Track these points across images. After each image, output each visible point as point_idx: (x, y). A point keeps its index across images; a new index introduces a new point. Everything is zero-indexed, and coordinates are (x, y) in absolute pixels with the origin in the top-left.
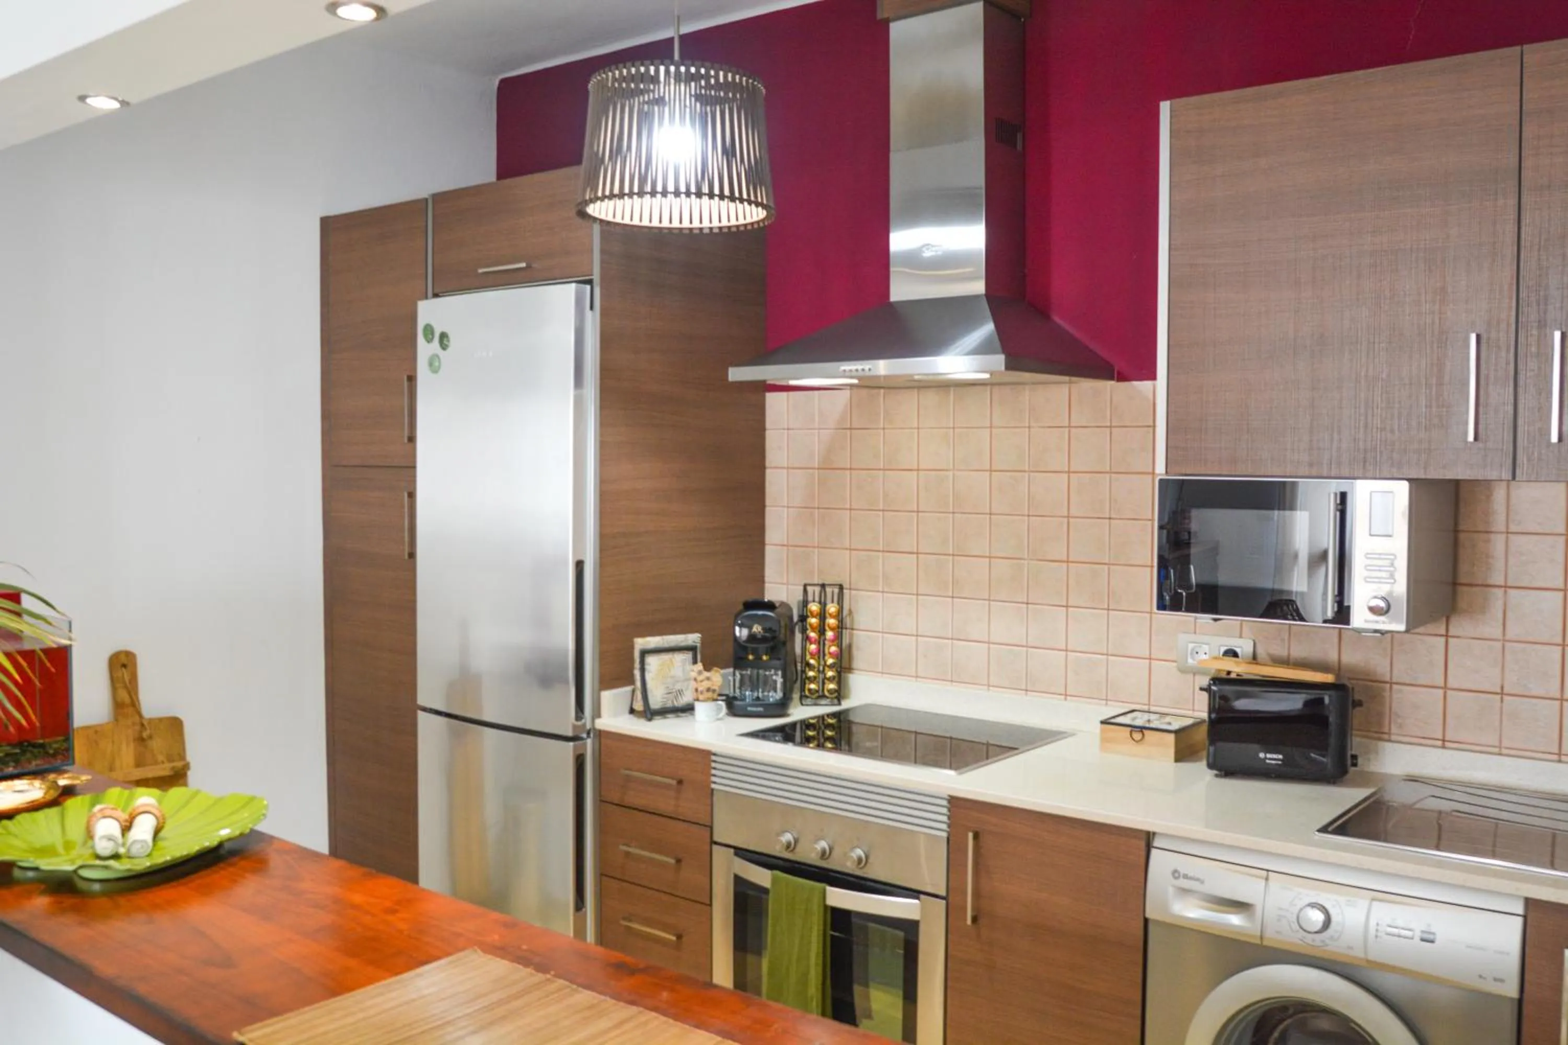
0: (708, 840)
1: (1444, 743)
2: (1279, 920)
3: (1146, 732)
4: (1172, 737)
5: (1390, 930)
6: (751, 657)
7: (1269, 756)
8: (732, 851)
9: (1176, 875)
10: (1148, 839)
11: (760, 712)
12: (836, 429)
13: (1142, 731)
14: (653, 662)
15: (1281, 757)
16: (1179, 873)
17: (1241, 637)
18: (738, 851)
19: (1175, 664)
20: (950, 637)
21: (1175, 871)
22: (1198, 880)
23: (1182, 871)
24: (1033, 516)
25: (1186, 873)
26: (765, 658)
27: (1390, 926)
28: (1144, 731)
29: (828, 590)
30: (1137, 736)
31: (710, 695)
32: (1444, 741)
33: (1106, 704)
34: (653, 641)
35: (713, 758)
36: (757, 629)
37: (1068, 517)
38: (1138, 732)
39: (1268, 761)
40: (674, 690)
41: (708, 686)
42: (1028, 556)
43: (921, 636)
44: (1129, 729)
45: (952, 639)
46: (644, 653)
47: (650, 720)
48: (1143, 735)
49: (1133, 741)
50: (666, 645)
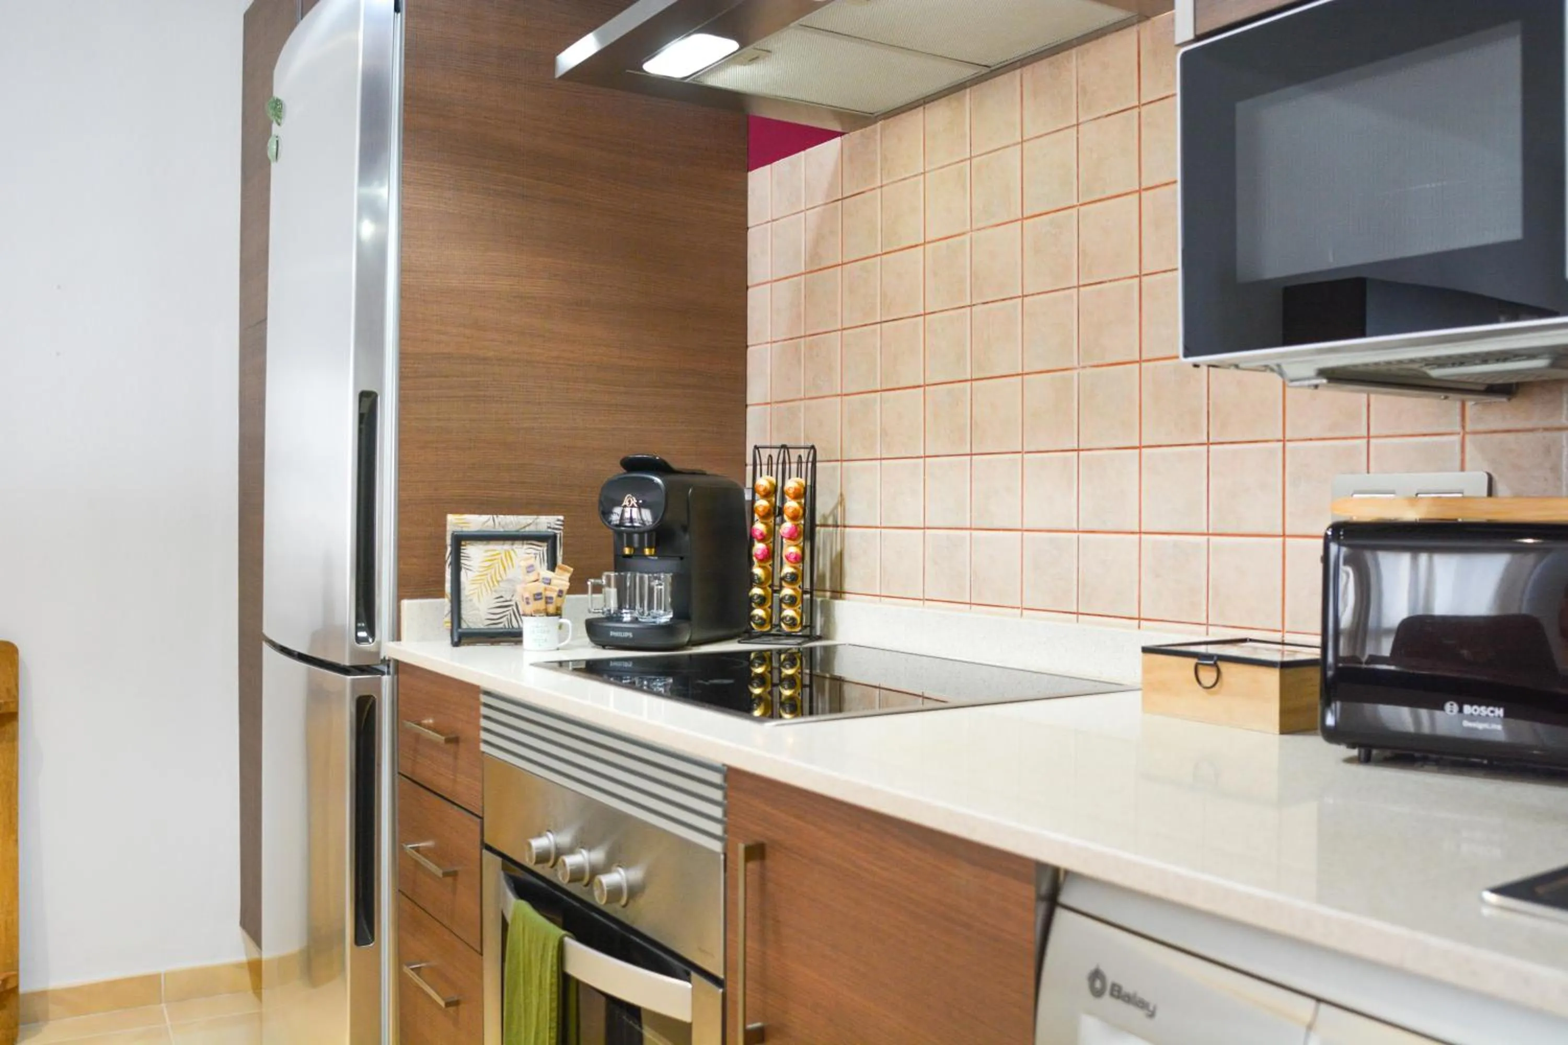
0: (478, 843)
3: (1224, 666)
4: (1273, 677)
6: (627, 552)
7: (1469, 711)
8: (499, 860)
9: (1098, 984)
11: (627, 639)
12: (826, 204)
13: (1215, 665)
14: (474, 553)
15: (1496, 712)
16: (1104, 981)
17: (1463, 469)
18: (509, 864)
20: (968, 526)
21: (1096, 975)
22: (1141, 1003)
24: (1084, 285)
25: (1119, 981)
26: (647, 551)
28: (1220, 664)
29: (794, 455)
30: (1208, 676)
31: (541, 604)
34: (475, 522)
35: (484, 699)
37: (1140, 276)
38: (1208, 668)
40: (513, 603)
41: (541, 590)
42: (1079, 364)
43: (929, 528)
44: (1193, 661)
45: (970, 529)
46: (460, 540)
47: (456, 644)
48: (1219, 672)
49: (1198, 685)
50: (500, 529)
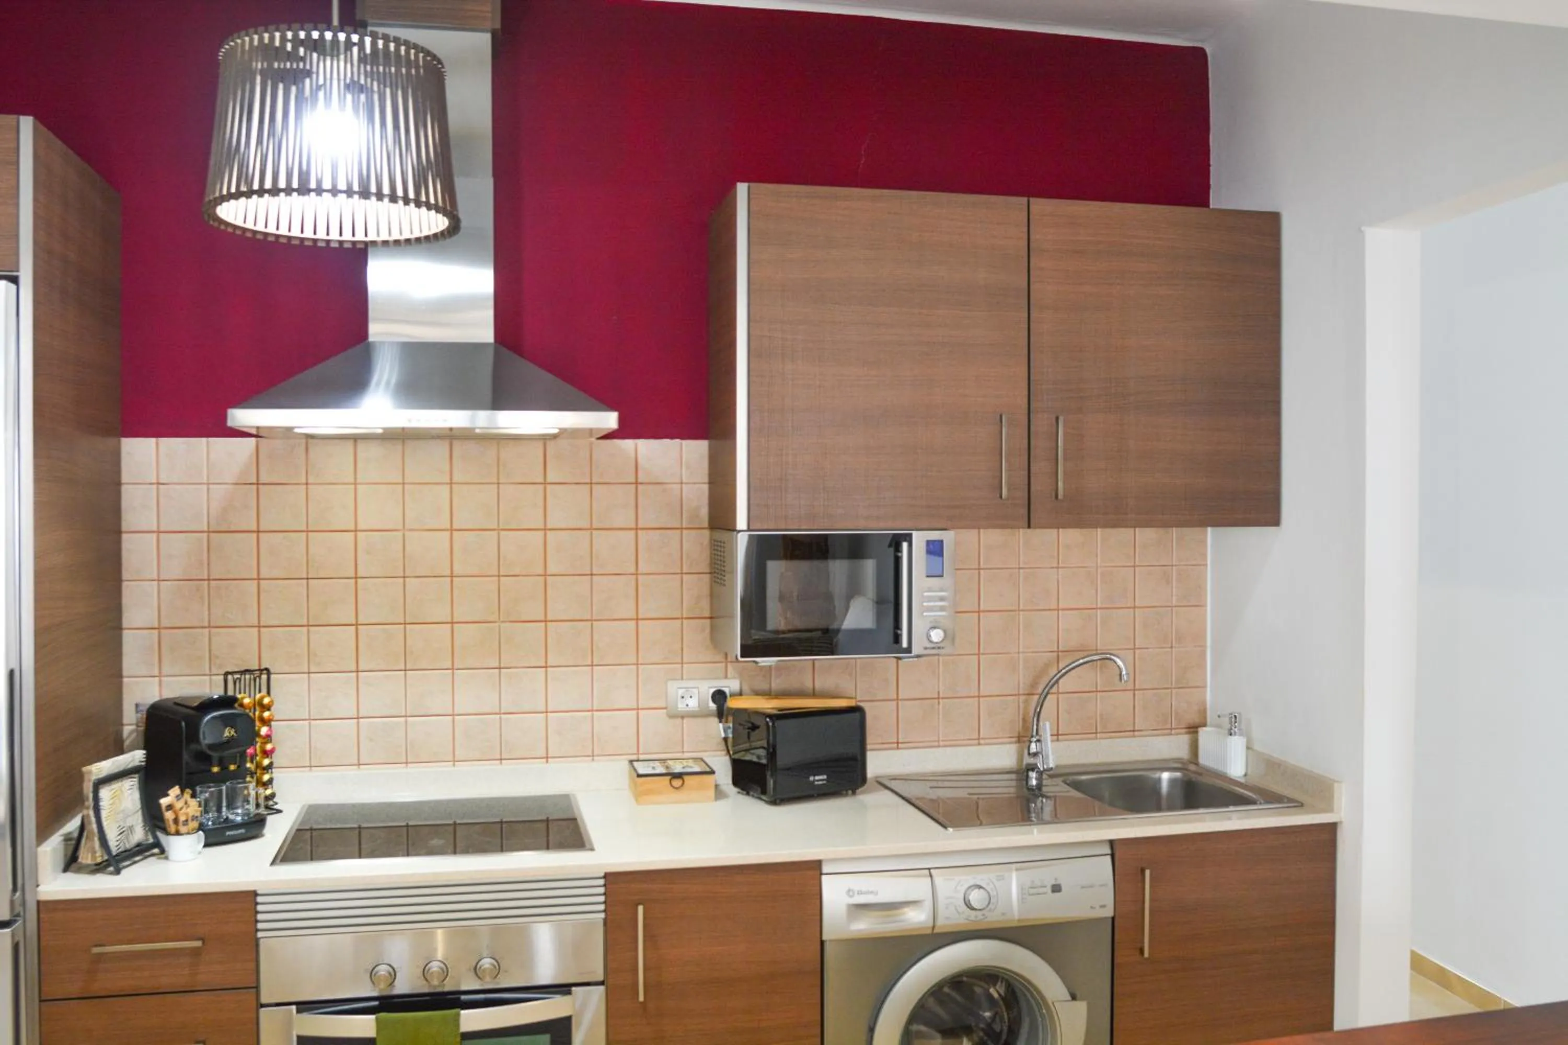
0: (252, 1005)
1: (898, 745)
2: (947, 908)
3: (685, 777)
5: (1032, 891)
6: (215, 769)
7: (817, 778)
9: (851, 893)
10: (815, 867)
13: (681, 778)
14: (105, 795)
15: (825, 777)
16: (853, 891)
17: (726, 677)
19: (665, 711)
20: (403, 715)
22: (872, 892)
23: (856, 888)
26: (232, 767)
27: (1032, 888)
30: (677, 783)
32: (898, 743)
33: (593, 760)
34: (101, 768)
36: (230, 733)
38: (677, 779)
39: (816, 783)
40: (126, 828)
43: (363, 718)
44: (668, 778)
45: (406, 717)
46: (100, 783)
47: (118, 872)
48: (683, 781)
49: (676, 788)
50: (117, 770)
